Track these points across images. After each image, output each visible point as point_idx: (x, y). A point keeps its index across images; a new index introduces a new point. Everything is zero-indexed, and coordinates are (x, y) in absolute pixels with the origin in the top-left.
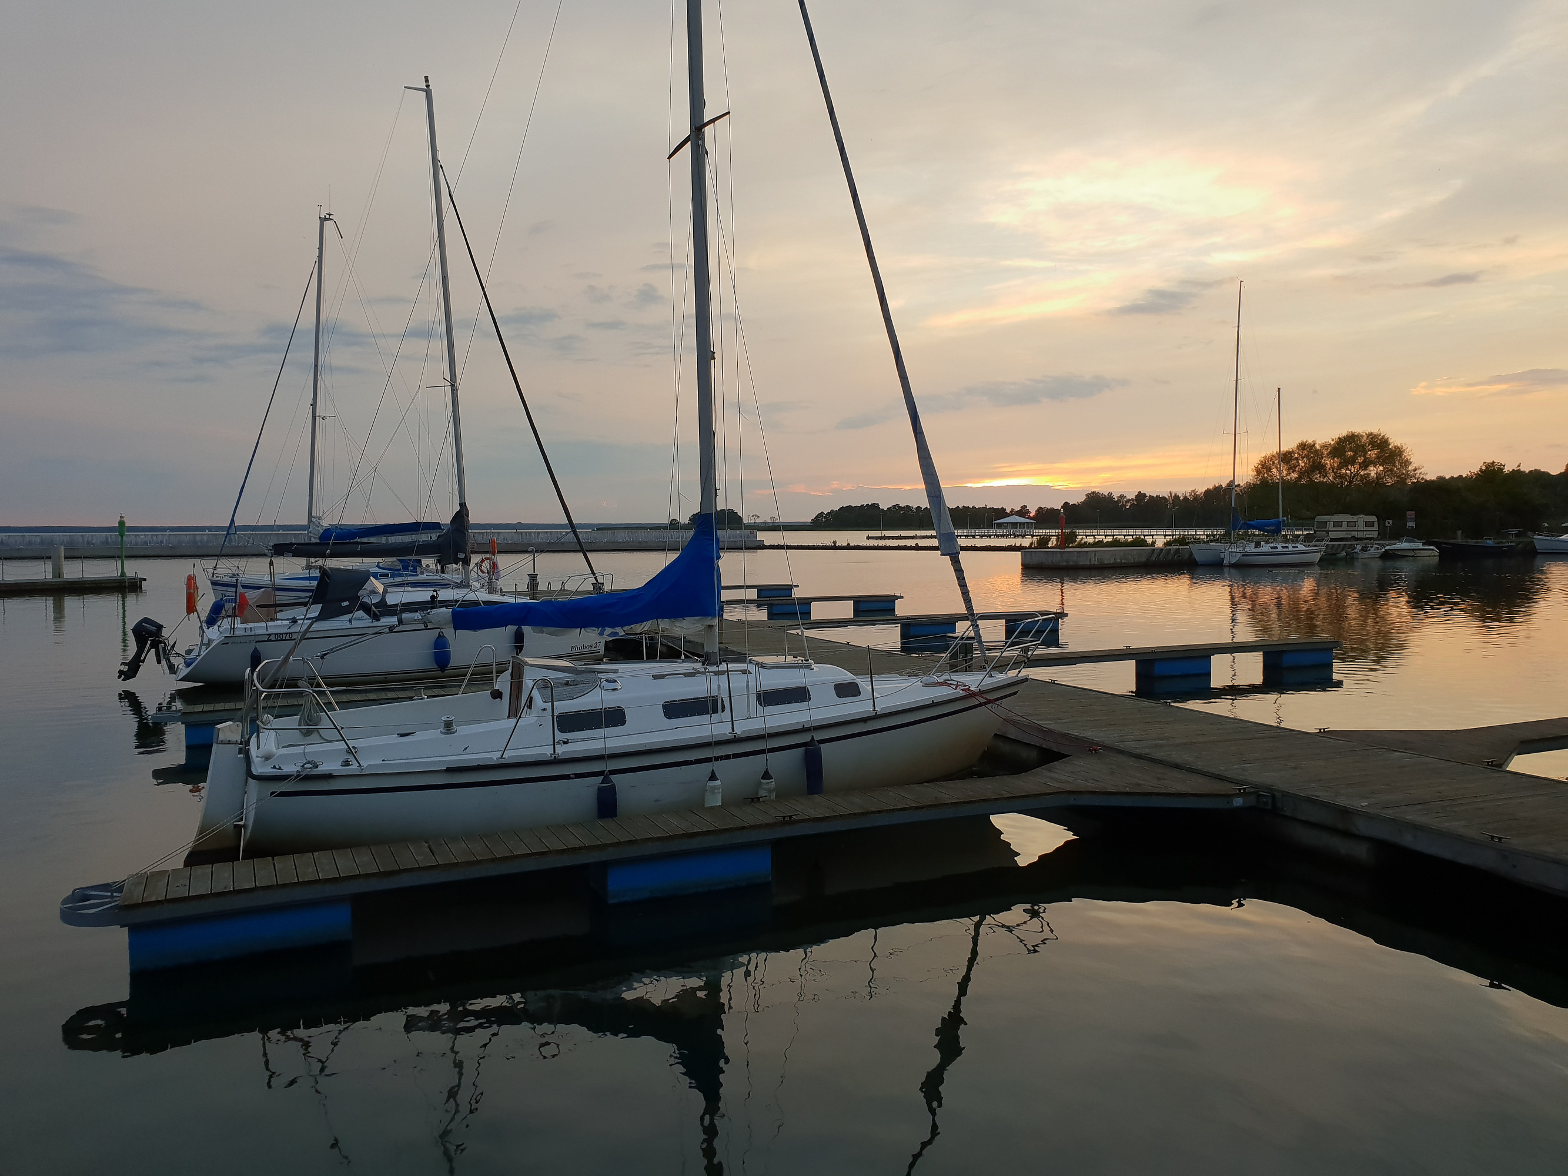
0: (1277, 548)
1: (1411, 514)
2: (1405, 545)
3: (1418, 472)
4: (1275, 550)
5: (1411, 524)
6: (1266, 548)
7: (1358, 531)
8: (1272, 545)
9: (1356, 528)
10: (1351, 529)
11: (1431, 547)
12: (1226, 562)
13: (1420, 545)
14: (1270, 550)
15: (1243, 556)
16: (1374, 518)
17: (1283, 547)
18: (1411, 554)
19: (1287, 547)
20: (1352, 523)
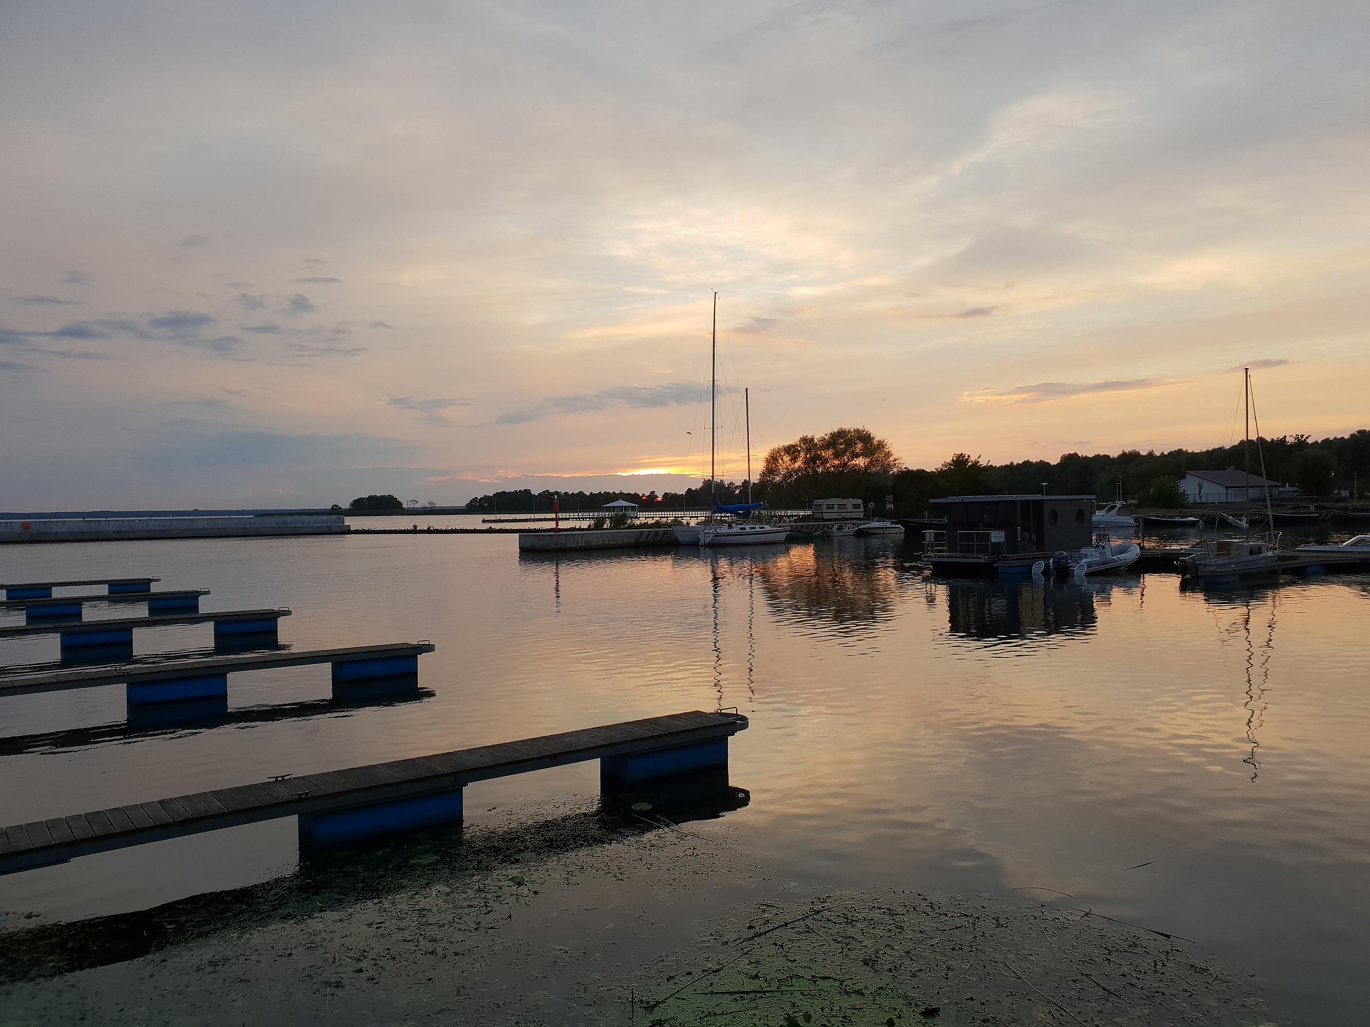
0: (745, 529)
1: (890, 498)
2: (876, 524)
3: (897, 462)
4: (743, 531)
5: (890, 506)
6: (736, 529)
7: (847, 512)
8: (740, 526)
9: (845, 510)
10: (842, 510)
11: (898, 526)
12: (701, 542)
13: (888, 524)
14: (739, 531)
15: (715, 536)
16: (860, 501)
17: (751, 528)
18: (881, 531)
19: (754, 528)
20: (842, 506)
